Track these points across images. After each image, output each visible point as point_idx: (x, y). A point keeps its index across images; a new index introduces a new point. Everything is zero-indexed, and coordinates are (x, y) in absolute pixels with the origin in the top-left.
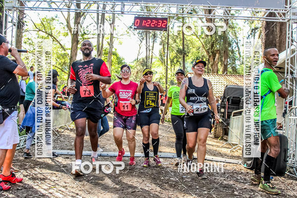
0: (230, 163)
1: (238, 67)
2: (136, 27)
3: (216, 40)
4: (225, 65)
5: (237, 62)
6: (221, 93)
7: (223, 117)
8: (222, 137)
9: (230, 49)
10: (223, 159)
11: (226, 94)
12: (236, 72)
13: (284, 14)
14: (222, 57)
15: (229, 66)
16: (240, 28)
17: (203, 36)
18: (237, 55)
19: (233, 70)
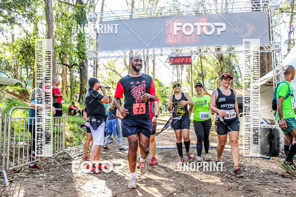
1: (240, 83)
2: (171, 63)
3: (224, 66)
5: (240, 79)
9: (234, 71)
12: (240, 86)
13: (269, 47)
18: (239, 75)
19: (237, 85)
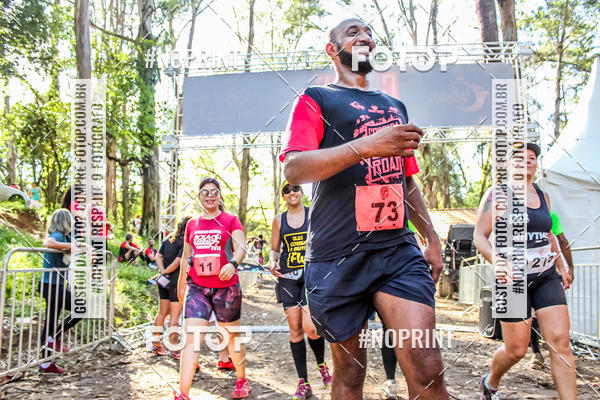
0: (464, 332)
3: (432, 163)
4: (446, 195)
5: (463, 191)
7: (450, 267)
8: (451, 295)
11: (451, 236)
14: (441, 185)
15: (451, 196)
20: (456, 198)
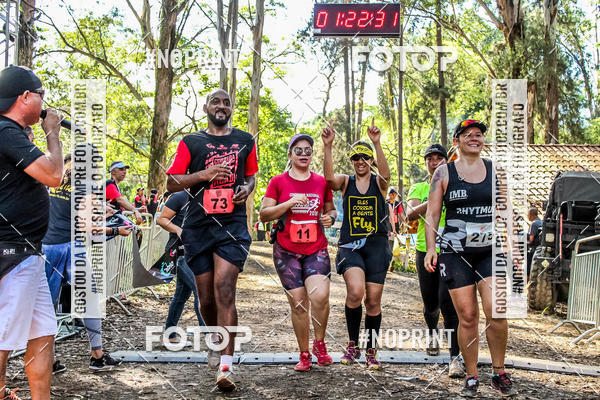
0: (576, 374)
1: (586, 124)
2: (319, 31)
3: (527, 56)
4: (550, 121)
5: (584, 113)
6: (543, 193)
7: (553, 254)
8: (552, 307)
9: (563, 78)
10: (558, 365)
11: (557, 195)
12: (582, 138)
14: (543, 100)
15: (561, 123)
16: (587, 23)
17: (492, 48)
18: (583, 93)
19: (573, 133)
20: (571, 126)
